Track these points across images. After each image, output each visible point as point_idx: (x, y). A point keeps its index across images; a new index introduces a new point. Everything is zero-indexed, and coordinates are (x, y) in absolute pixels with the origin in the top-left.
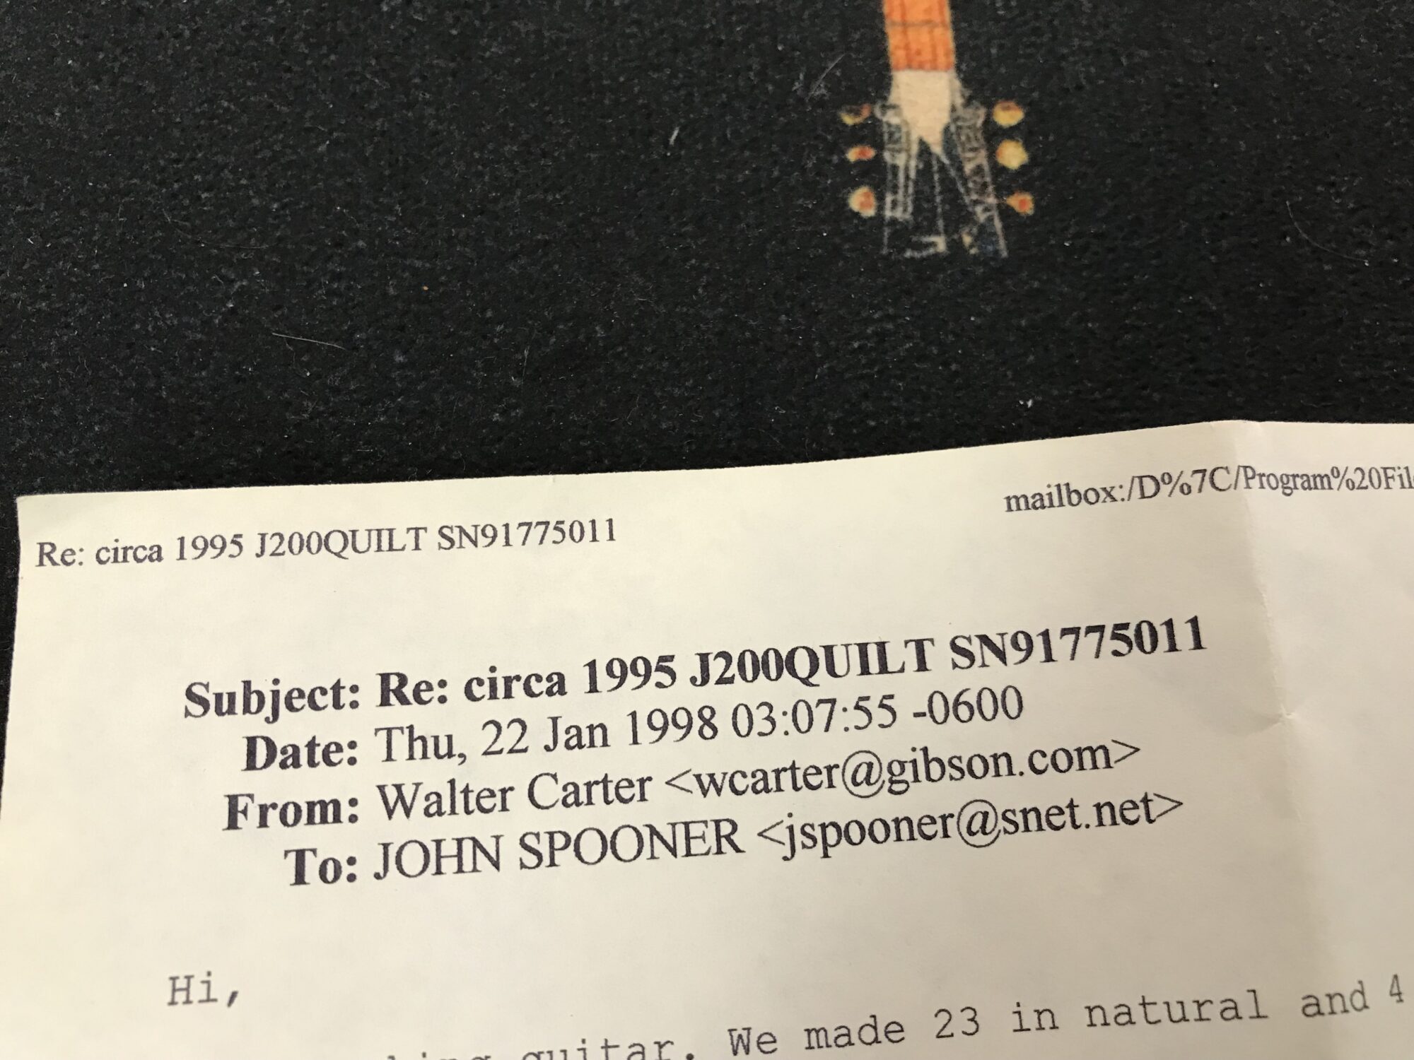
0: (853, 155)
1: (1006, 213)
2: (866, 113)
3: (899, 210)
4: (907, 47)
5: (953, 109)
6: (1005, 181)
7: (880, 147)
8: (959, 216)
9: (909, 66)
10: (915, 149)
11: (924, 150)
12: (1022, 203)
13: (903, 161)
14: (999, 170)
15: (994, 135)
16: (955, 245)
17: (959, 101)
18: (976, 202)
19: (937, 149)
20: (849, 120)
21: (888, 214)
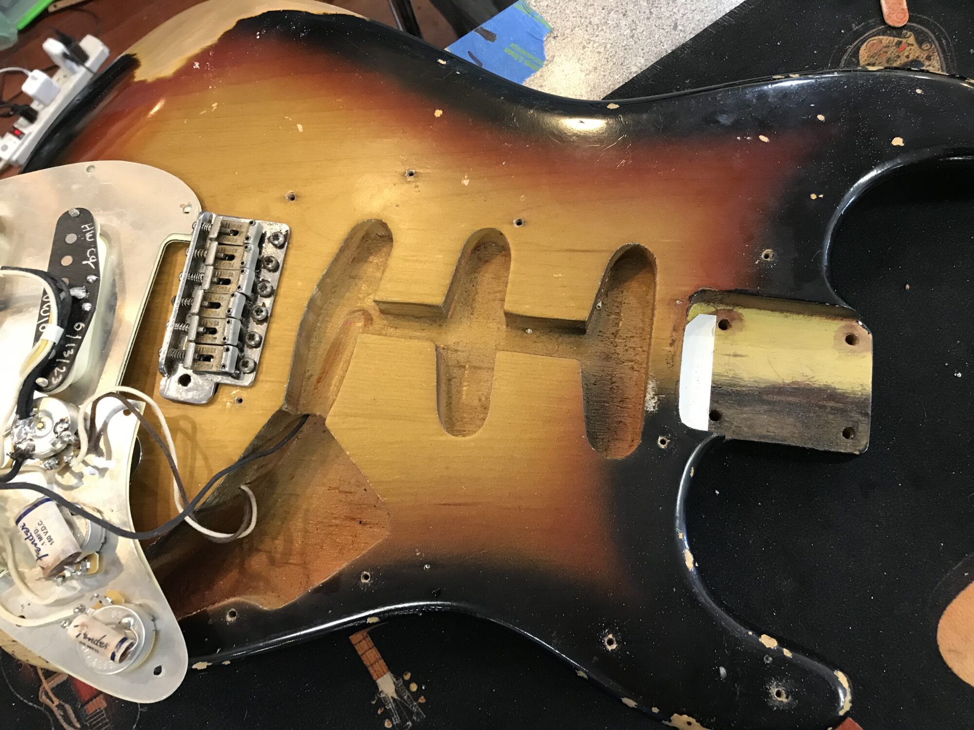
0: (379, 712)
1: (420, 705)
2: (376, 698)
3: (397, 721)
4: (375, 671)
5: (394, 683)
6: (415, 696)
7: (384, 706)
8: (410, 713)
9: (379, 677)
10: (392, 701)
11: (394, 699)
12: (422, 700)
13: (391, 706)
14: (412, 693)
15: (407, 684)
16: (413, 722)
17: (395, 680)
18: (412, 707)
19: (396, 697)
20: (374, 702)
21: (395, 723)
